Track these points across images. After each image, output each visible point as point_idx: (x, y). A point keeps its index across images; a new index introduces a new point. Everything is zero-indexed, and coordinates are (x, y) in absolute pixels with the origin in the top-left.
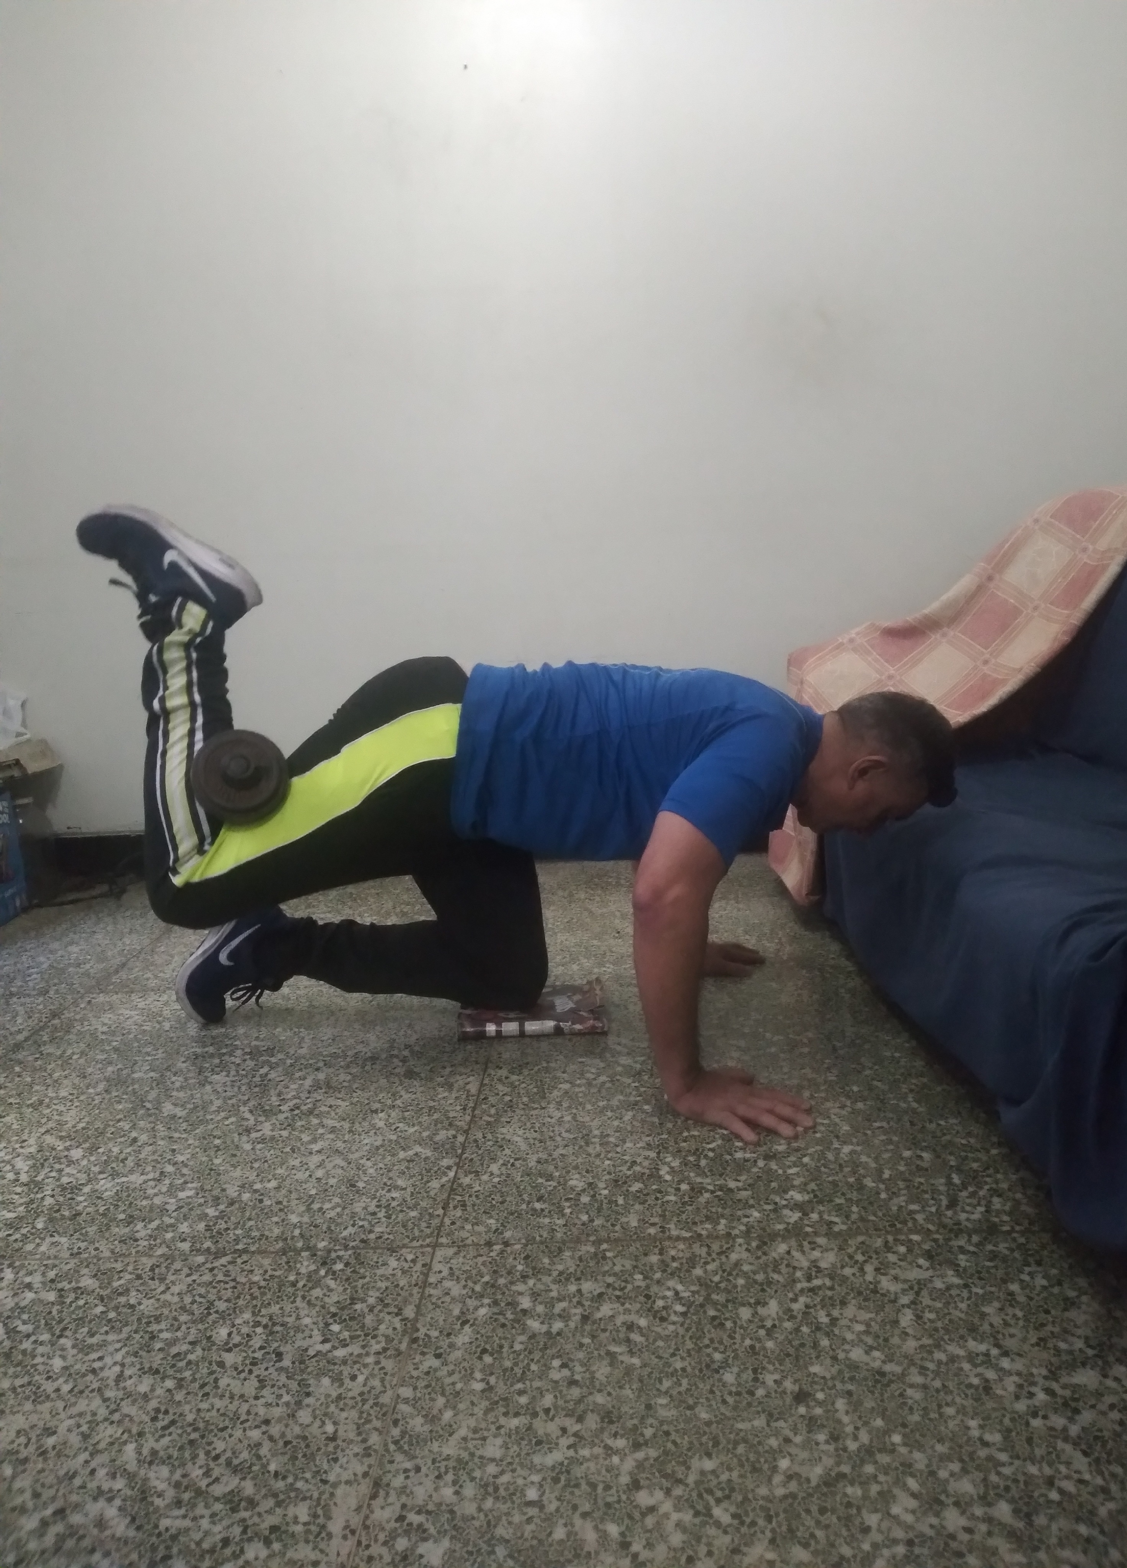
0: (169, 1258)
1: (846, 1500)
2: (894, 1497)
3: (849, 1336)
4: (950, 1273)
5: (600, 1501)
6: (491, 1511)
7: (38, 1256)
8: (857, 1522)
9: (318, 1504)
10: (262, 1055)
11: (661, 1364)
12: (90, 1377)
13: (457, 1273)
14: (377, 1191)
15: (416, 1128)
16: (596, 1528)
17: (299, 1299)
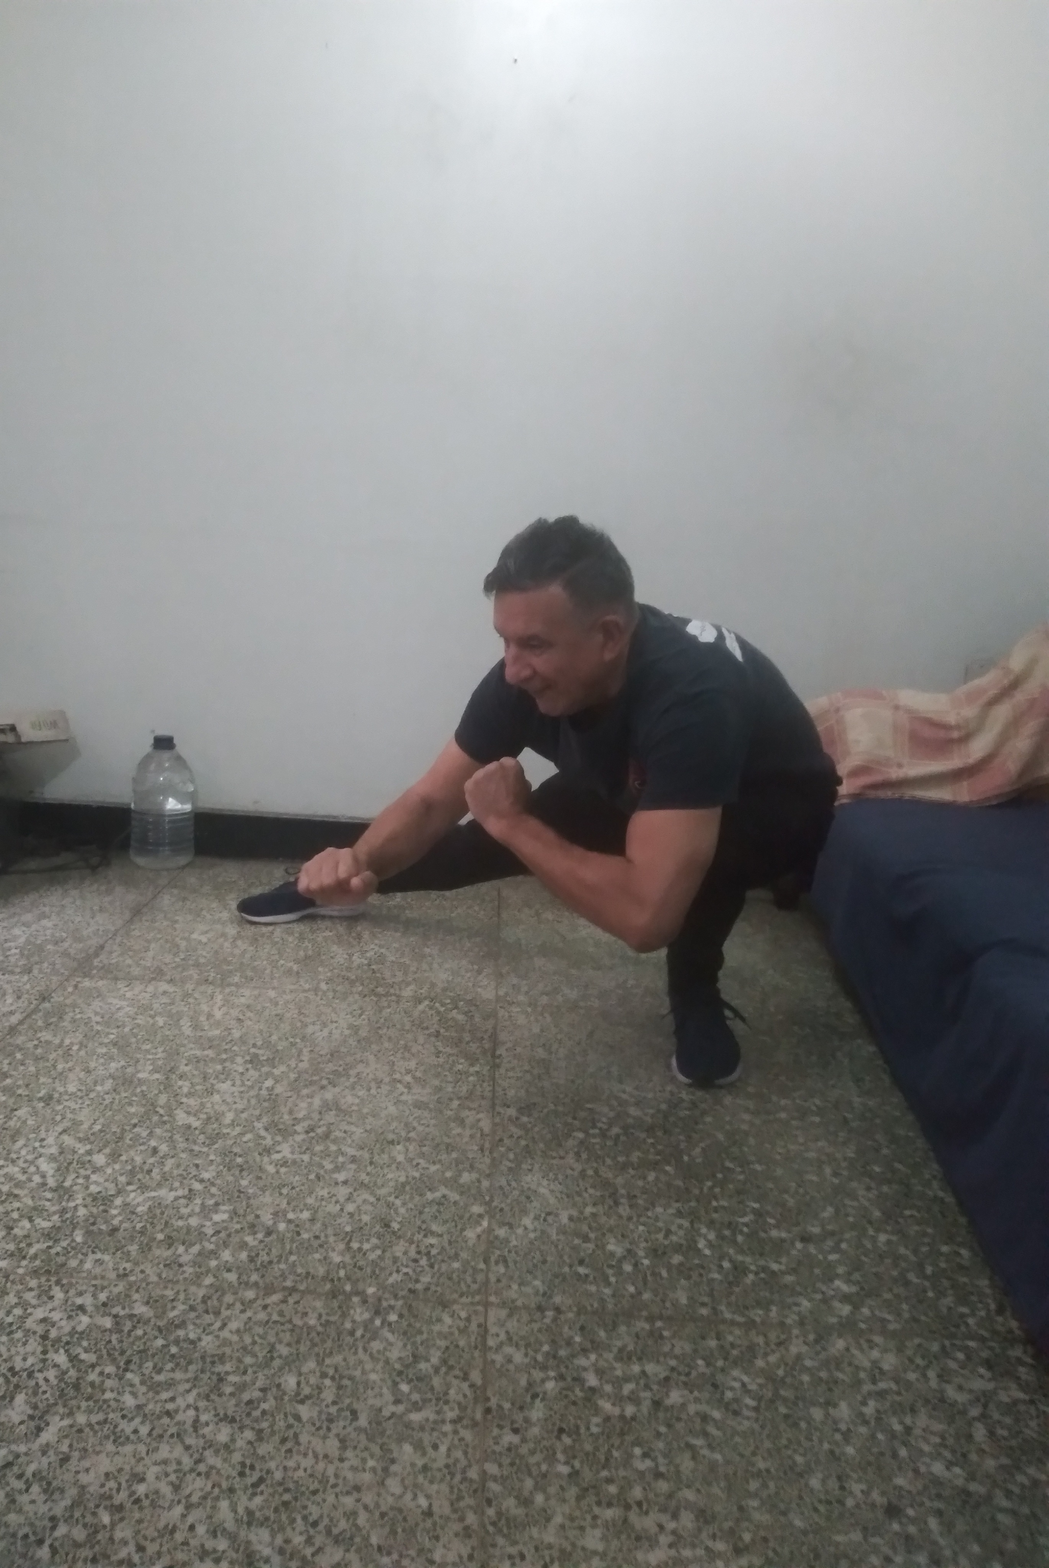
0: (219, 1289)
3: (926, 1449)
4: (1012, 1386)
7: (85, 1275)
10: (263, 1066)
11: (743, 1462)
12: (166, 1420)
13: (515, 1338)
14: (413, 1235)
15: (437, 1166)
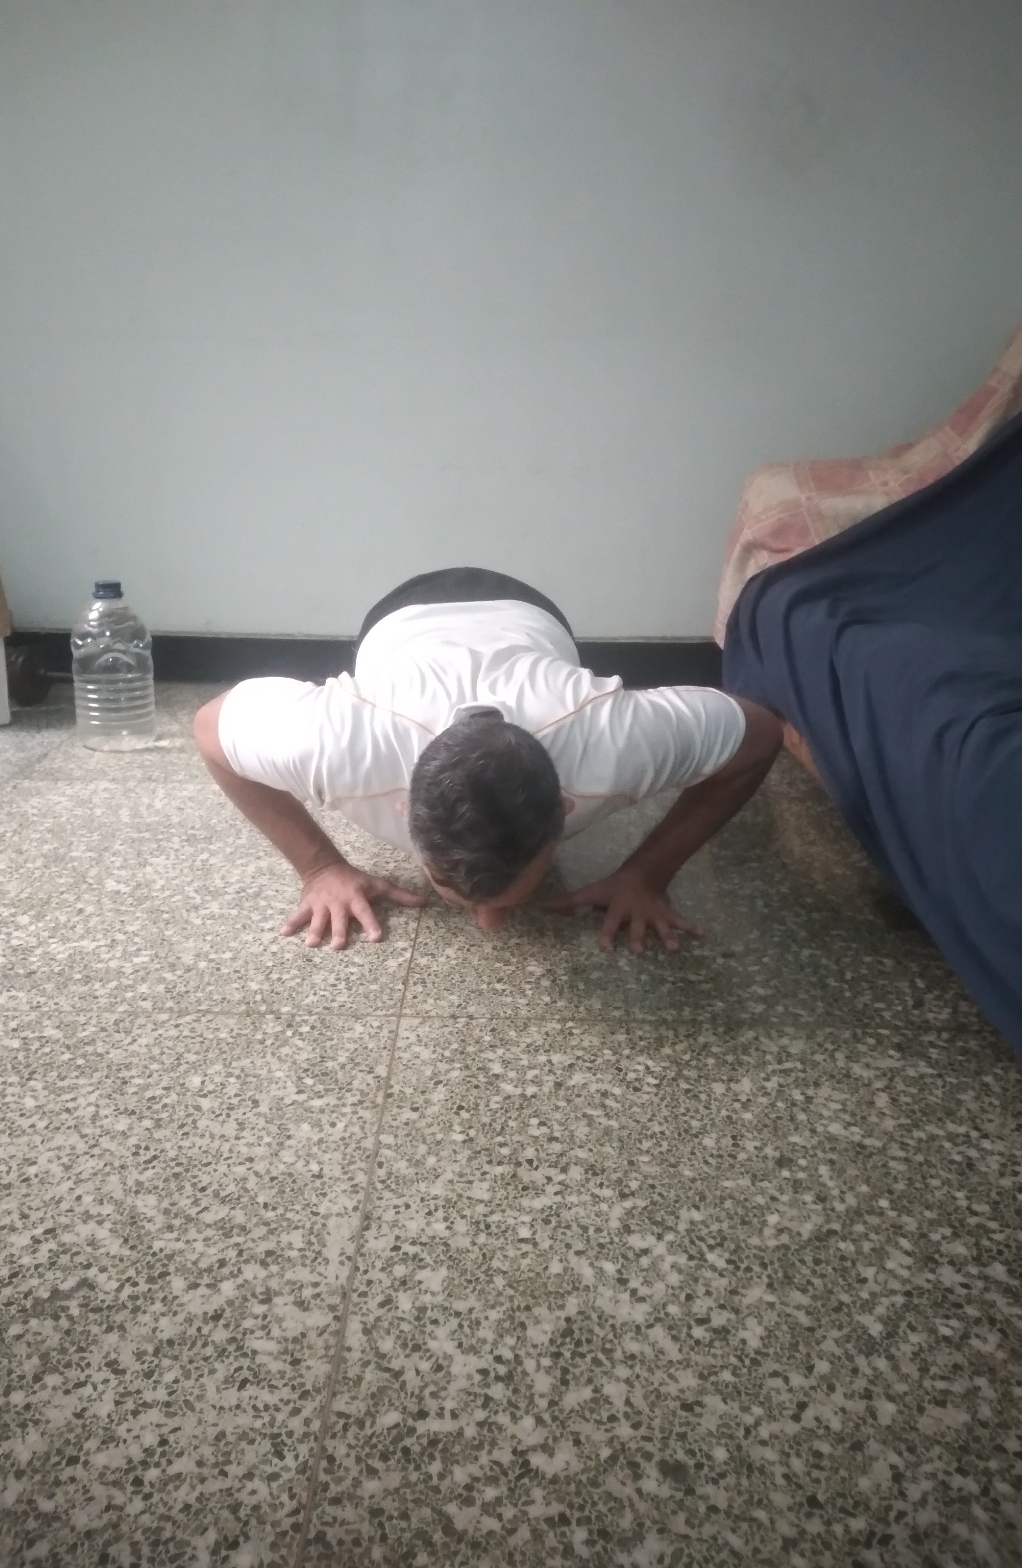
0: (132, 1014)
1: (839, 1254)
2: (887, 1253)
3: (826, 1113)
4: (922, 1063)
5: (593, 1243)
6: (485, 1245)
8: (853, 1273)
9: (312, 1233)
11: (639, 1127)
12: (65, 1116)
13: (425, 1040)
16: (591, 1265)
17: (269, 1056)
